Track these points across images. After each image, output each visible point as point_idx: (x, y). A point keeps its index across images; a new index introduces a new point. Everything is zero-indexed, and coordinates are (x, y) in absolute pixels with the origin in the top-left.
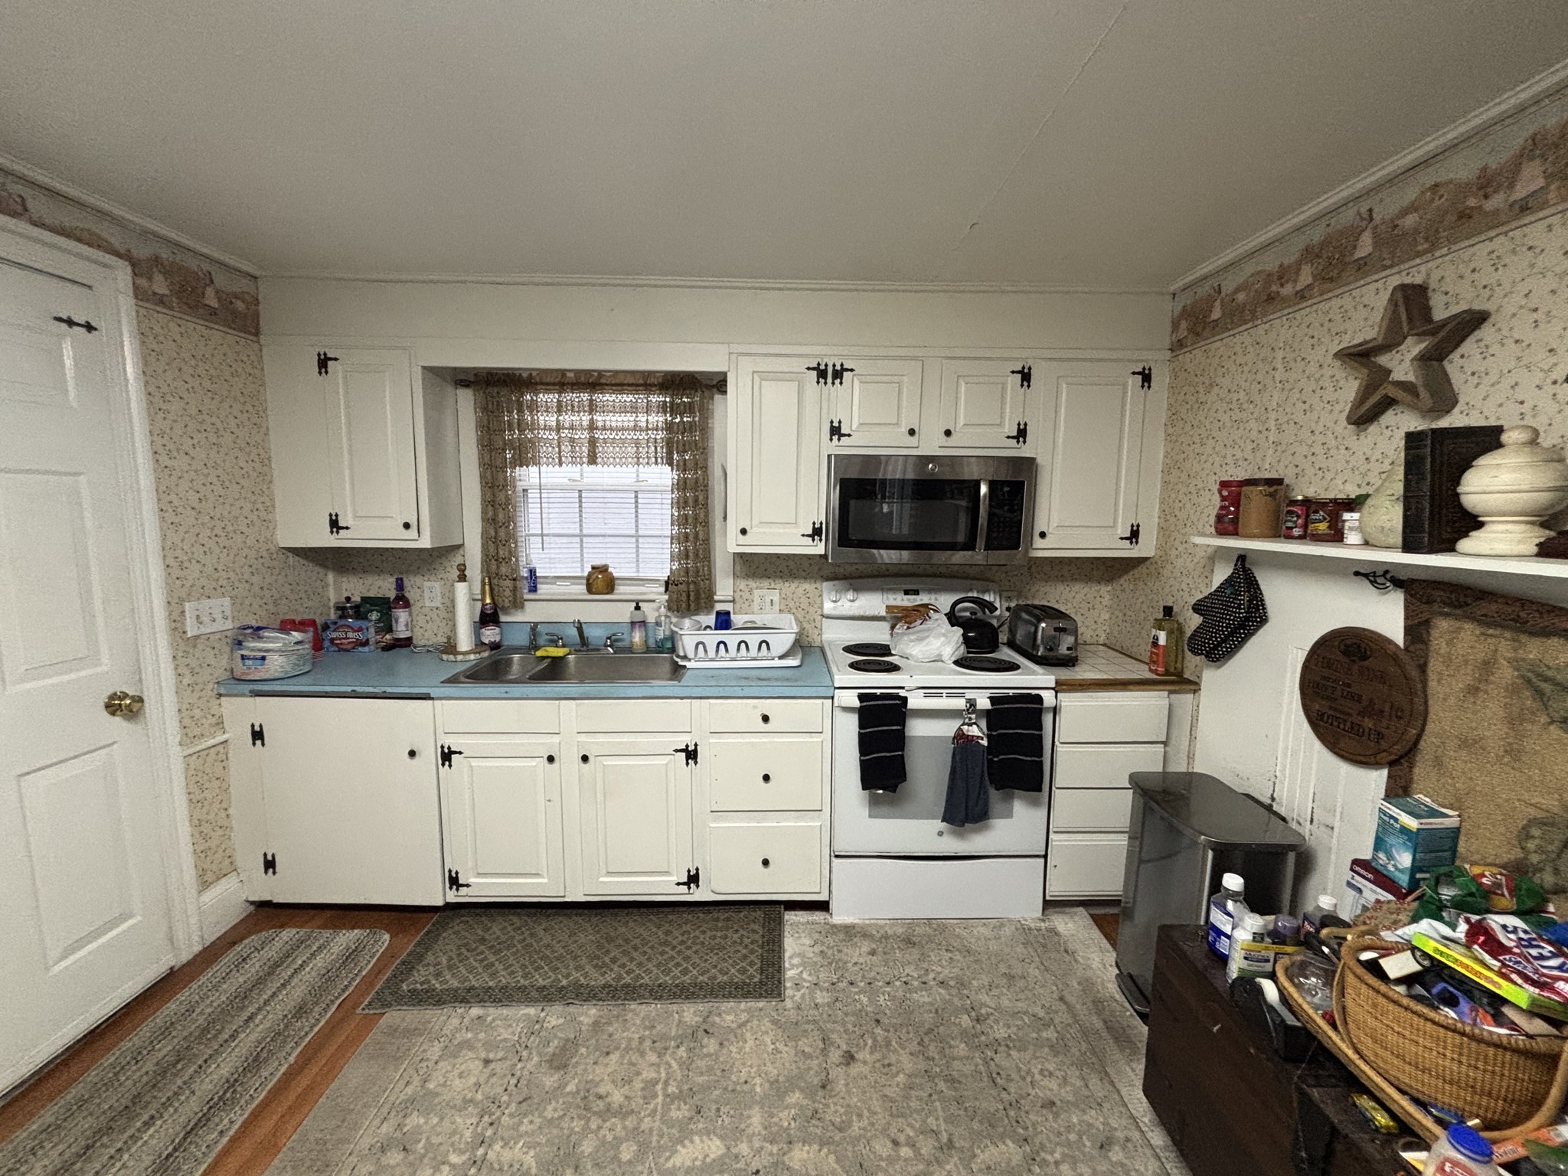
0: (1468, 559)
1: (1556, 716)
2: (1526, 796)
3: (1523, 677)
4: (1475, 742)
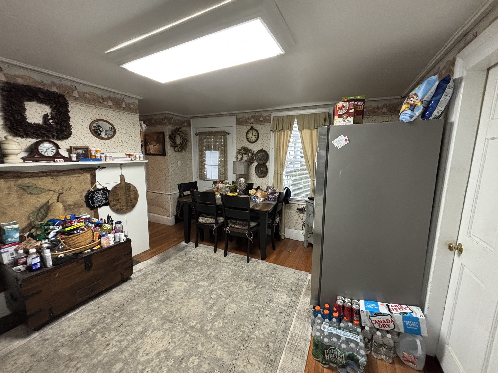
0: (12, 164)
1: (29, 193)
2: (27, 210)
3: (20, 187)
4: (13, 204)
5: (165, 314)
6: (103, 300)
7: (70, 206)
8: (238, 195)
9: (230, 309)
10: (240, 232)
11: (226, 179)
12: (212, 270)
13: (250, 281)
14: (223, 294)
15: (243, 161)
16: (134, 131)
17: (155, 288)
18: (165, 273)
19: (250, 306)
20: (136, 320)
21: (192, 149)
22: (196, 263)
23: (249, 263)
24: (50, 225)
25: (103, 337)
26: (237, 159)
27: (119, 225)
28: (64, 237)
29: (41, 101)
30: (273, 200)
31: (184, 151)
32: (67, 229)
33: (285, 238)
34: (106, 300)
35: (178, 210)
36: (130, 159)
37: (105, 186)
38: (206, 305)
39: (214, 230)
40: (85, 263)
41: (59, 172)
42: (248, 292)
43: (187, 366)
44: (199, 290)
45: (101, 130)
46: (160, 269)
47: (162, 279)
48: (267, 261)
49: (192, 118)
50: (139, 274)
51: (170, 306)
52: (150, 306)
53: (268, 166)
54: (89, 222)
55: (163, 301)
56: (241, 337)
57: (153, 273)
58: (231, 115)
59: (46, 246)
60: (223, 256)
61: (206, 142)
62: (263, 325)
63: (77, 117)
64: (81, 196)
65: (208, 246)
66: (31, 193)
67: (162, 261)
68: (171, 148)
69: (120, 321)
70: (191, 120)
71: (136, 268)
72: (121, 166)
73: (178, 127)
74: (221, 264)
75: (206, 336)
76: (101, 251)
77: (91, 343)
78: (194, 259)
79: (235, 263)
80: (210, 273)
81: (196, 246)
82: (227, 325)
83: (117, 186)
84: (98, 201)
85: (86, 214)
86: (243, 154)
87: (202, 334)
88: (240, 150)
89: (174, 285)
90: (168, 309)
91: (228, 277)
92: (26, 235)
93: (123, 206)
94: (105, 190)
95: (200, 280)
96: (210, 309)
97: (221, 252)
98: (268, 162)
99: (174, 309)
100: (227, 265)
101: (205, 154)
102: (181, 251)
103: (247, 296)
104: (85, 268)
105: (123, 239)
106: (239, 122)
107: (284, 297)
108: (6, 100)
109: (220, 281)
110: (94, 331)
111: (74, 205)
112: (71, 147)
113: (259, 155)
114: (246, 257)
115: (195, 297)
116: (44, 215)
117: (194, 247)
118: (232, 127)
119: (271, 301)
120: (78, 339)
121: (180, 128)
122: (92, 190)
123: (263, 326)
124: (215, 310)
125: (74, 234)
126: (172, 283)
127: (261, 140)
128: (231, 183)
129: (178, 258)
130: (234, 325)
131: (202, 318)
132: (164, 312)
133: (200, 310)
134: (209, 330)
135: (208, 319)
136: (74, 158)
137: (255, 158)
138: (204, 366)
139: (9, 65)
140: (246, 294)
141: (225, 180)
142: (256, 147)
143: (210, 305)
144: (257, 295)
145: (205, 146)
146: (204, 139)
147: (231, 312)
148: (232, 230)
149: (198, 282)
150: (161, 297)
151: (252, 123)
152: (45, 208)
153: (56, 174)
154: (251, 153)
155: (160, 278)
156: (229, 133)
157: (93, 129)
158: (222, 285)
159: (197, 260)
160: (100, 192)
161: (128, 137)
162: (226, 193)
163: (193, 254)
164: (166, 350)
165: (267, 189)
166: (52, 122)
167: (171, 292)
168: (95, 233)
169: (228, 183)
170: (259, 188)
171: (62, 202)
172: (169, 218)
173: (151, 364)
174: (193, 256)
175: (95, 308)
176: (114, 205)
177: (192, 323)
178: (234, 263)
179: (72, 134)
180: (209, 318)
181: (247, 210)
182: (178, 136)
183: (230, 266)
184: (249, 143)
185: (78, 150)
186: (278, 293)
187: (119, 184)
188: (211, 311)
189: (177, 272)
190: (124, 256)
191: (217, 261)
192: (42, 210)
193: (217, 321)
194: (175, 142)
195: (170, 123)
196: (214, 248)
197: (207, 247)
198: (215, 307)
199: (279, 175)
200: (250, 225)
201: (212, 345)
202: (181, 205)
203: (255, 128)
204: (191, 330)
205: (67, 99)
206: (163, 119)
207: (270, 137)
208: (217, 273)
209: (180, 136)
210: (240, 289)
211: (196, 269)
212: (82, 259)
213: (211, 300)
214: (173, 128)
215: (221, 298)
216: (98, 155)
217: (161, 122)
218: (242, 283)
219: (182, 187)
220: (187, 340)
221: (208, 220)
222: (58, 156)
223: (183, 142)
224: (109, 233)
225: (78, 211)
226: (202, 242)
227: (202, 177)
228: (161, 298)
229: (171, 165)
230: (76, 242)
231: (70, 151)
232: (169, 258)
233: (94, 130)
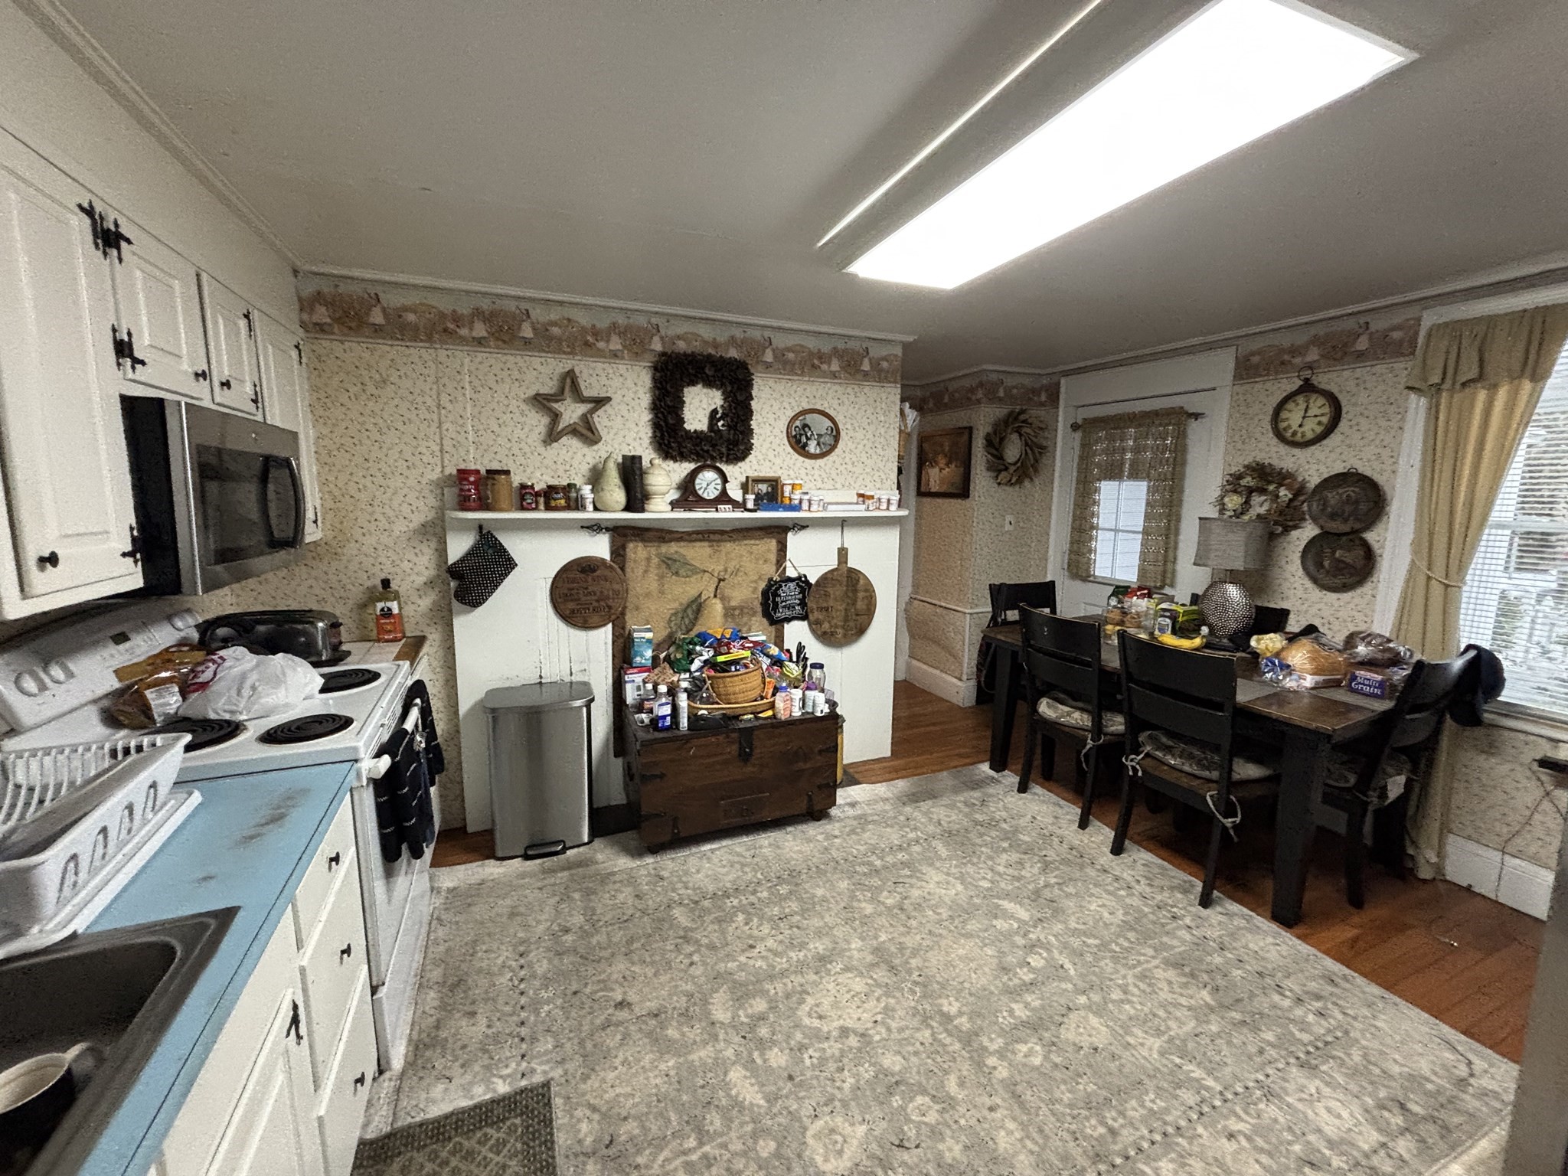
0: (655, 514)
1: (674, 572)
2: (668, 607)
3: (662, 560)
4: (650, 592)
5: (884, 942)
6: (765, 841)
7: (734, 608)
8: (1207, 646)
9: (1081, 1030)
10: (1185, 785)
11: (1168, 581)
12: (1055, 880)
13: (1192, 975)
14: (1072, 972)
15: (1246, 518)
16: (883, 431)
17: (878, 863)
18: (912, 835)
19: (1164, 1061)
20: (816, 922)
21: (1057, 474)
22: (1008, 838)
23: (1205, 912)
24: (696, 644)
25: (747, 924)
26: (1223, 509)
27: (817, 673)
28: (712, 673)
29: (709, 383)
30: (1378, 692)
31: (1027, 483)
32: (720, 659)
33: (1439, 878)
34: (770, 845)
35: (983, 666)
36: (863, 507)
37: (803, 571)
38: (1006, 977)
39: (1084, 751)
40: (740, 743)
41: (722, 532)
42: (1171, 1009)
43: (905, 1110)
44: (994, 922)
45: (809, 434)
46: (902, 818)
47: (900, 848)
48: (1299, 937)
49: (1066, 374)
50: (850, 812)
51: (902, 929)
52: (855, 904)
53: (1375, 546)
54: (762, 652)
55: (889, 909)
56: (1096, 1139)
57: (884, 821)
58: (1210, 347)
59: (684, 685)
60: (1107, 850)
61: (1105, 451)
62: (1201, 1157)
63: (767, 408)
64: (755, 589)
65: (1062, 802)
66: (677, 574)
67: (913, 798)
68: (989, 474)
69: (784, 908)
70: (1063, 381)
71: (843, 795)
72: (843, 523)
73: (1018, 408)
74: (1091, 872)
75: (979, 1065)
76: (773, 726)
77: (724, 925)
78: (1004, 826)
79: (1148, 889)
80: (1046, 886)
81: (1023, 788)
82: (1058, 1075)
83: (830, 576)
84: (784, 607)
85: (759, 634)
86: (1250, 491)
87: (968, 1052)
88: (1239, 477)
89: (926, 877)
90: (896, 935)
91: (1105, 924)
92: (662, 656)
93: (837, 627)
94: (802, 582)
95: (1007, 896)
96: (1014, 993)
97: (1102, 834)
98: (1379, 528)
99: (910, 942)
100: (1116, 885)
101: (1097, 490)
102: (973, 789)
103: (1164, 1021)
104: (740, 755)
105: (822, 709)
106: (1247, 370)
107: (1345, 1114)
108: (658, 389)
109: (1073, 925)
110: (735, 902)
111: (741, 608)
112: (747, 477)
113: (1333, 497)
114: (1199, 886)
115: (979, 937)
116: (691, 622)
117: (1016, 789)
118: (1214, 389)
119: (1269, 1095)
120: (706, 903)
121: (1022, 412)
122: (776, 578)
123: (1203, 1164)
124: (1027, 1005)
125: (730, 671)
126: (924, 869)
127: (1347, 431)
128: (1188, 602)
129: (959, 804)
130: (1081, 1087)
131: (982, 1007)
132: (883, 937)
133: (984, 981)
134: (991, 1054)
135: (1001, 1020)
136: (750, 505)
137: (1309, 507)
138: (950, 1142)
139: (669, 317)
140: (1161, 1013)
141: (1162, 587)
142: (1319, 461)
143: (1016, 981)
144: (1208, 1040)
145: (1099, 465)
146: (1098, 440)
147: (1085, 1041)
148: (1150, 770)
149: (999, 898)
150: (885, 893)
151: (1311, 368)
152: (694, 607)
153: (717, 537)
154: (1289, 488)
155: (896, 842)
156: (1197, 416)
157: (794, 433)
158: (1076, 942)
159: (1016, 830)
160: (792, 585)
161: (867, 449)
162: (1157, 632)
163: (1006, 809)
164: (863, 1035)
165: (1350, 641)
166: (723, 425)
167: (915, 893)
168: (768, 680)
169: (1171, 599)
170: (1310, 630)
171: (723, 599)
172: (959, 683)
173: (821, 1046)
174: (1004, 814)
175: (748, 854)
176: (818, 622)
177: (951, 1006)
178: (1143, 887)
179: (751, 449)
180: (1004, 1018)
181: (1219, 707)
182: (1015, 437)
183: (1122, 893)
184: (1283, 449)
185: (760, 486)
186: (1317, 1082)
187: (832, 571)
188: (1017, 1002)
189: (947, 844)
190: (820, 752)
191: (1080, 858)
192: (689, 612)
193: (1026, 1043)
194: (1001, 458)
195: (992, 397)
196: (1079, 811)
197: (1059, 805)
198: (1034, 996)
199: (1437, 590)
200: (1230, 770)
201: (988, 1102)
202: (992, 650)
203: (1323, 386)
204: (940, 1024)
205: (752, 371)
206: (972, 390)
207: (1403, 419)
208: (1068, 895)
209: (1021, 435)
210: (1142, 986)
211: (1004, 856)
212: (734, 731)
213: (1025, 970)
214: (998, 412)
215: (1062, 979)
216: (796, 496)
217: (966, 399)
218: (1157, 967)
219: (1003, 595)
220: (922, 1044)
221: (1069, 714)
222: (723, 498)
223: (1026, 453)
224: (796, 687)
225: (746, 624)
226: (1047, 784)
227: (1079, 566)
228: (887, 898)
229: (981, 526)
230: (731, 690)
231: (745, 488)
232: (935, 797)
233: (795, 436)
